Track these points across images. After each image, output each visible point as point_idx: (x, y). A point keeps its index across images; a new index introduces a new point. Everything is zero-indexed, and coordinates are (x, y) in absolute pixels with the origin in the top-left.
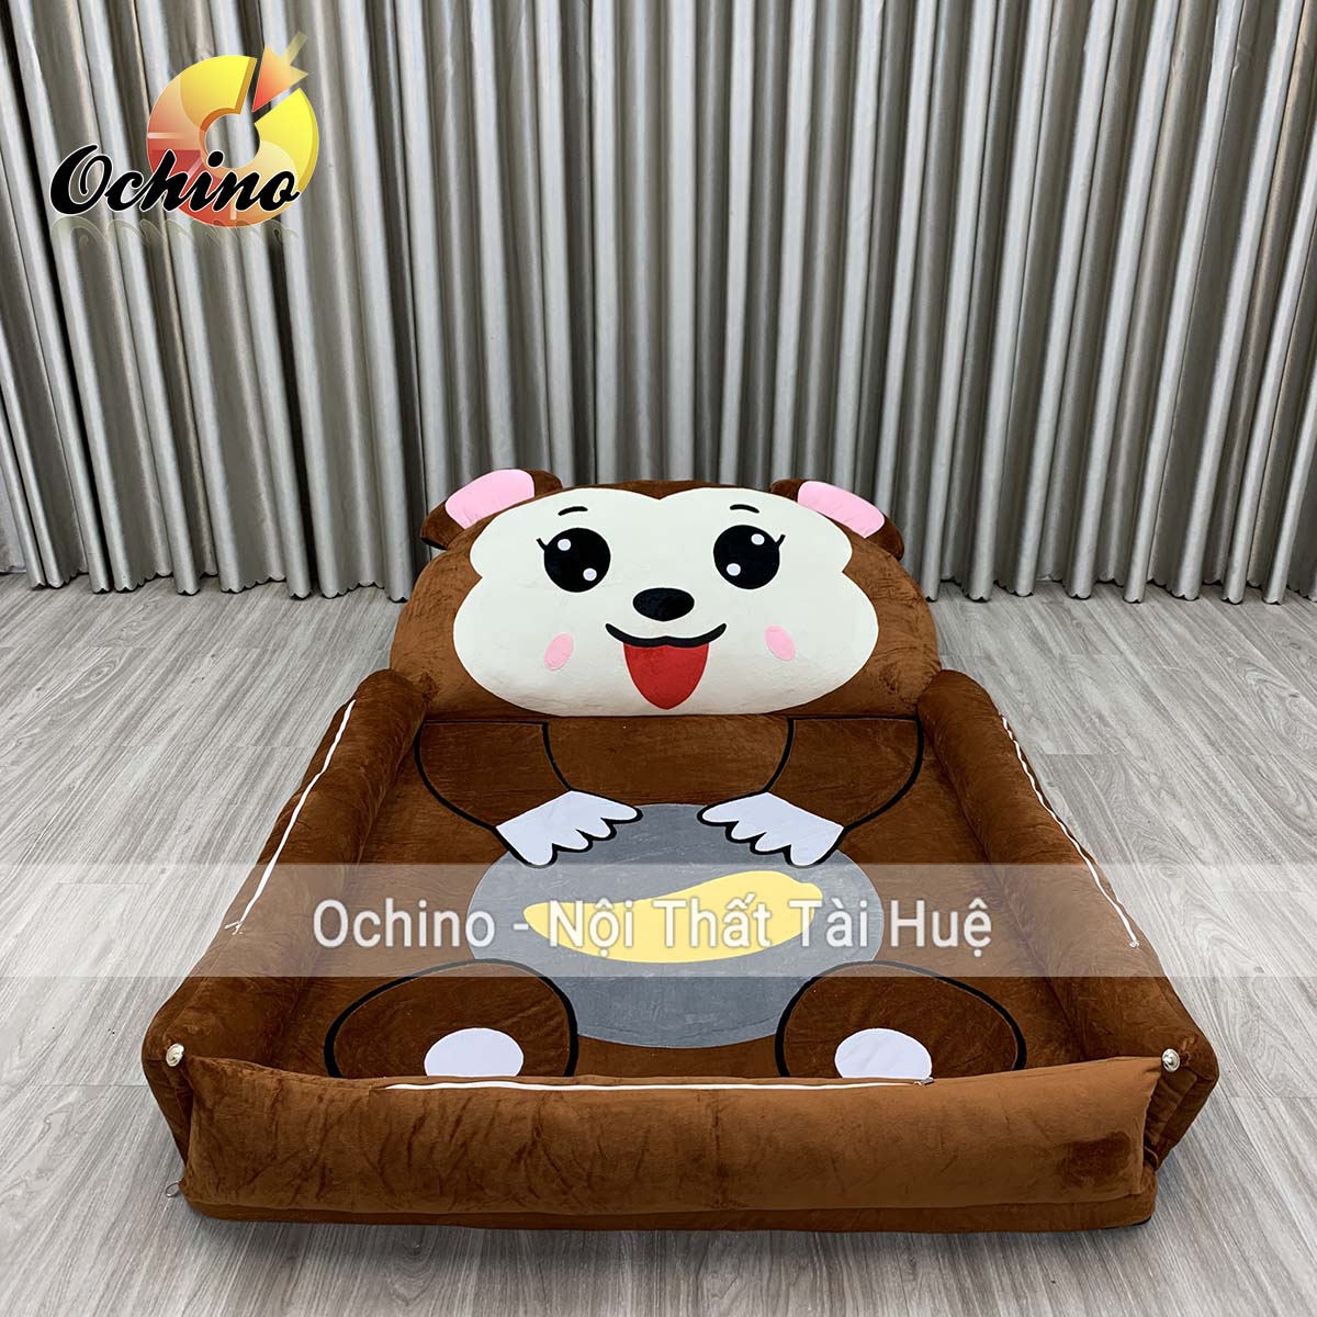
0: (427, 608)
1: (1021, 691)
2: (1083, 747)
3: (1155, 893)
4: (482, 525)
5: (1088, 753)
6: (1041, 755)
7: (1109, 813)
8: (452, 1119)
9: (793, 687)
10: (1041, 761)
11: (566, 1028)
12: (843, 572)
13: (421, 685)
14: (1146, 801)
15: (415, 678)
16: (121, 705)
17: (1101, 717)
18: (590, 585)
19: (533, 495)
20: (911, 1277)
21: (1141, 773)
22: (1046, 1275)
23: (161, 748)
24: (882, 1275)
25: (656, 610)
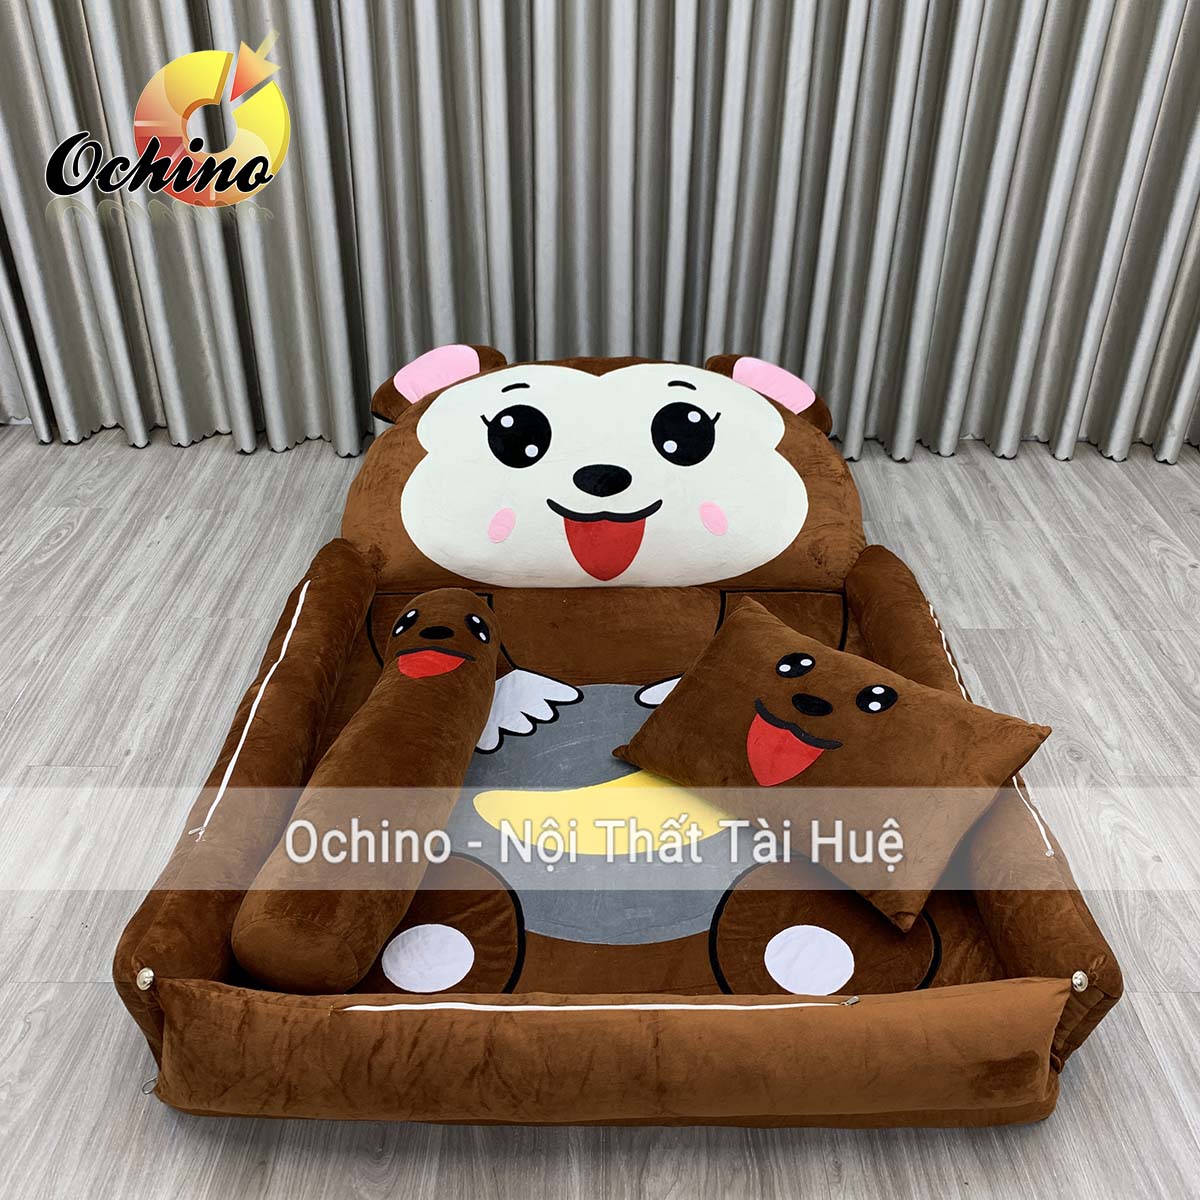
0: (375, 481)
1: (939, 560)
2: (997, 621)
3: (1062, 778)
4: (428, 401)
5: (1000, 627)
6: (957, 630)
7: (1020, 691)
8: (409, 1042)
9: (724, 561)
10: (956, 635)
11: (514, 923)
12: (776, 449)
13: (371, 555)
14: (1055, 680)
15: (364, 548)
16: (82, 570)
17: (1013, 589)
18: (531, 461)
19: (478, 371)
20: (837, 1180)
21: (1049, 648)
22: (960, 1177)
23: (121, 617)
24: (810, 1177)
25: (595, 486)
